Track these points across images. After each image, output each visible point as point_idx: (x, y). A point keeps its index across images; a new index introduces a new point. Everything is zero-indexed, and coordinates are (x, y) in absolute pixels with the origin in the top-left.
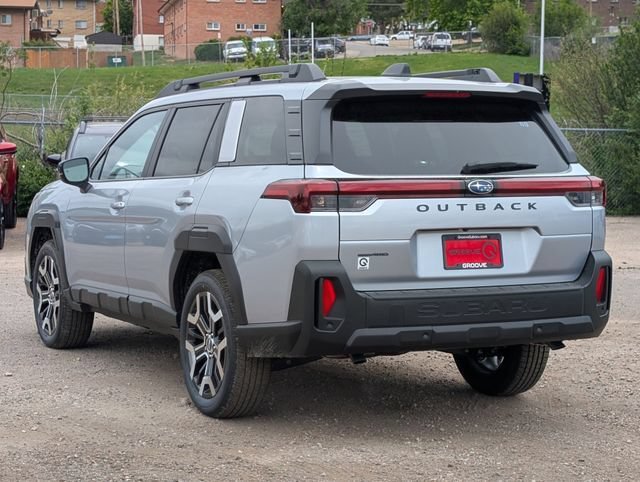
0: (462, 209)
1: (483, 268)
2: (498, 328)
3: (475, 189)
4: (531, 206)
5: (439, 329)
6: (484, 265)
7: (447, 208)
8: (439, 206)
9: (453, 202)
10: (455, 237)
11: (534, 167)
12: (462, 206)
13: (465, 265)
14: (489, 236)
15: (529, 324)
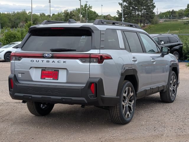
0: (43, 62)
1: (51, 80)
2: (50, 98)
3: (46, 56)
4: (64, 62)
5: (33, 96)
6: (52, 79)
7: (38, 61)
8: (36, 61)
9: (40, 60)
10: (45, 70)
11: (75, 50)
12: (43, 61)
13: (46, 78)
14: (55, 70)
15: (60, 98)
